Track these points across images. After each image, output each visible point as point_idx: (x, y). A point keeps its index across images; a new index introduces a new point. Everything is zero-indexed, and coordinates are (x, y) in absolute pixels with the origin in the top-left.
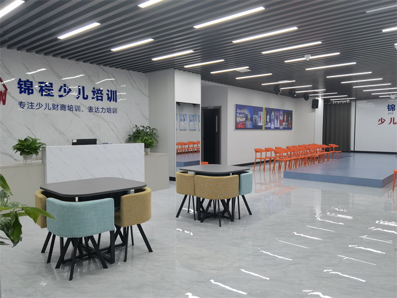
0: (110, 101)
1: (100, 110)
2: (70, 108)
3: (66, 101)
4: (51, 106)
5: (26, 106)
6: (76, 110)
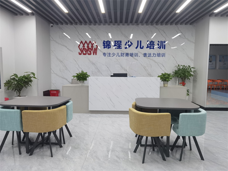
0: (160, 48)
1: (152, 55)
4: (120, 54)
5: (107, 55)
6: (135, 56)
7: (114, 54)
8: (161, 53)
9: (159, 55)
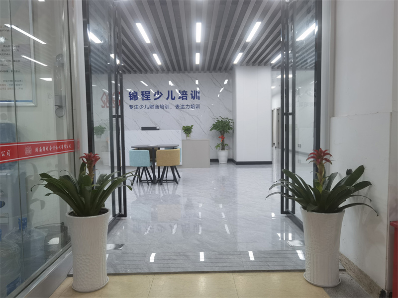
0: (194, 99)
1: (185, 107)
2: (162, 107)
3: (159, 102)
4: (149, 106)
5: (134, 108)
6: (166, 108)
7: (142, 107)
8: (195, 104)
9: (193, 106)
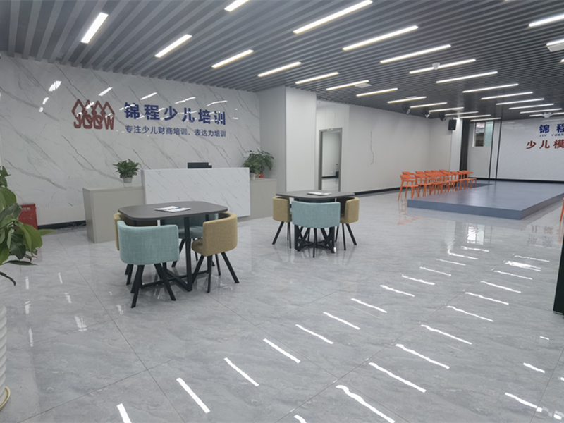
0: (218, 124)
1: (208, 133)
2: (177, 131)
3: (173, 124)
4: (157, 130)
5: (133, 130)
6: (182, 133)
7: (146, 129)
8: (220, 130)
9: (217, 133)
